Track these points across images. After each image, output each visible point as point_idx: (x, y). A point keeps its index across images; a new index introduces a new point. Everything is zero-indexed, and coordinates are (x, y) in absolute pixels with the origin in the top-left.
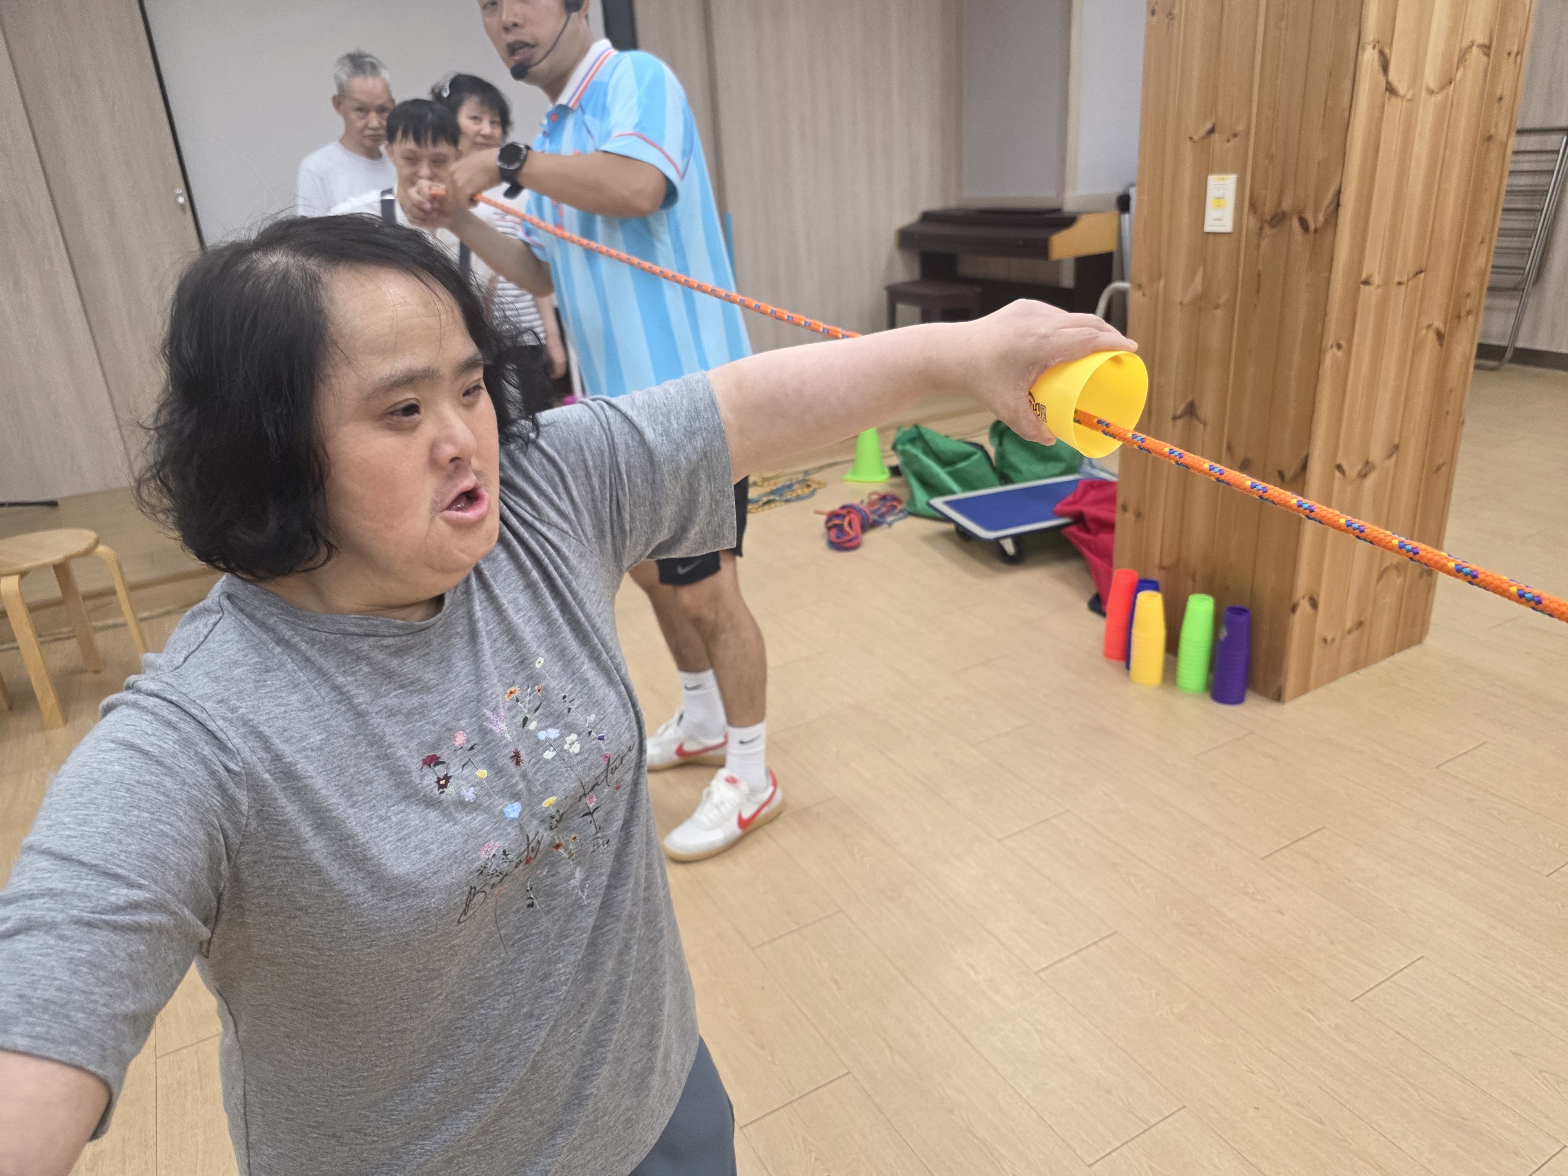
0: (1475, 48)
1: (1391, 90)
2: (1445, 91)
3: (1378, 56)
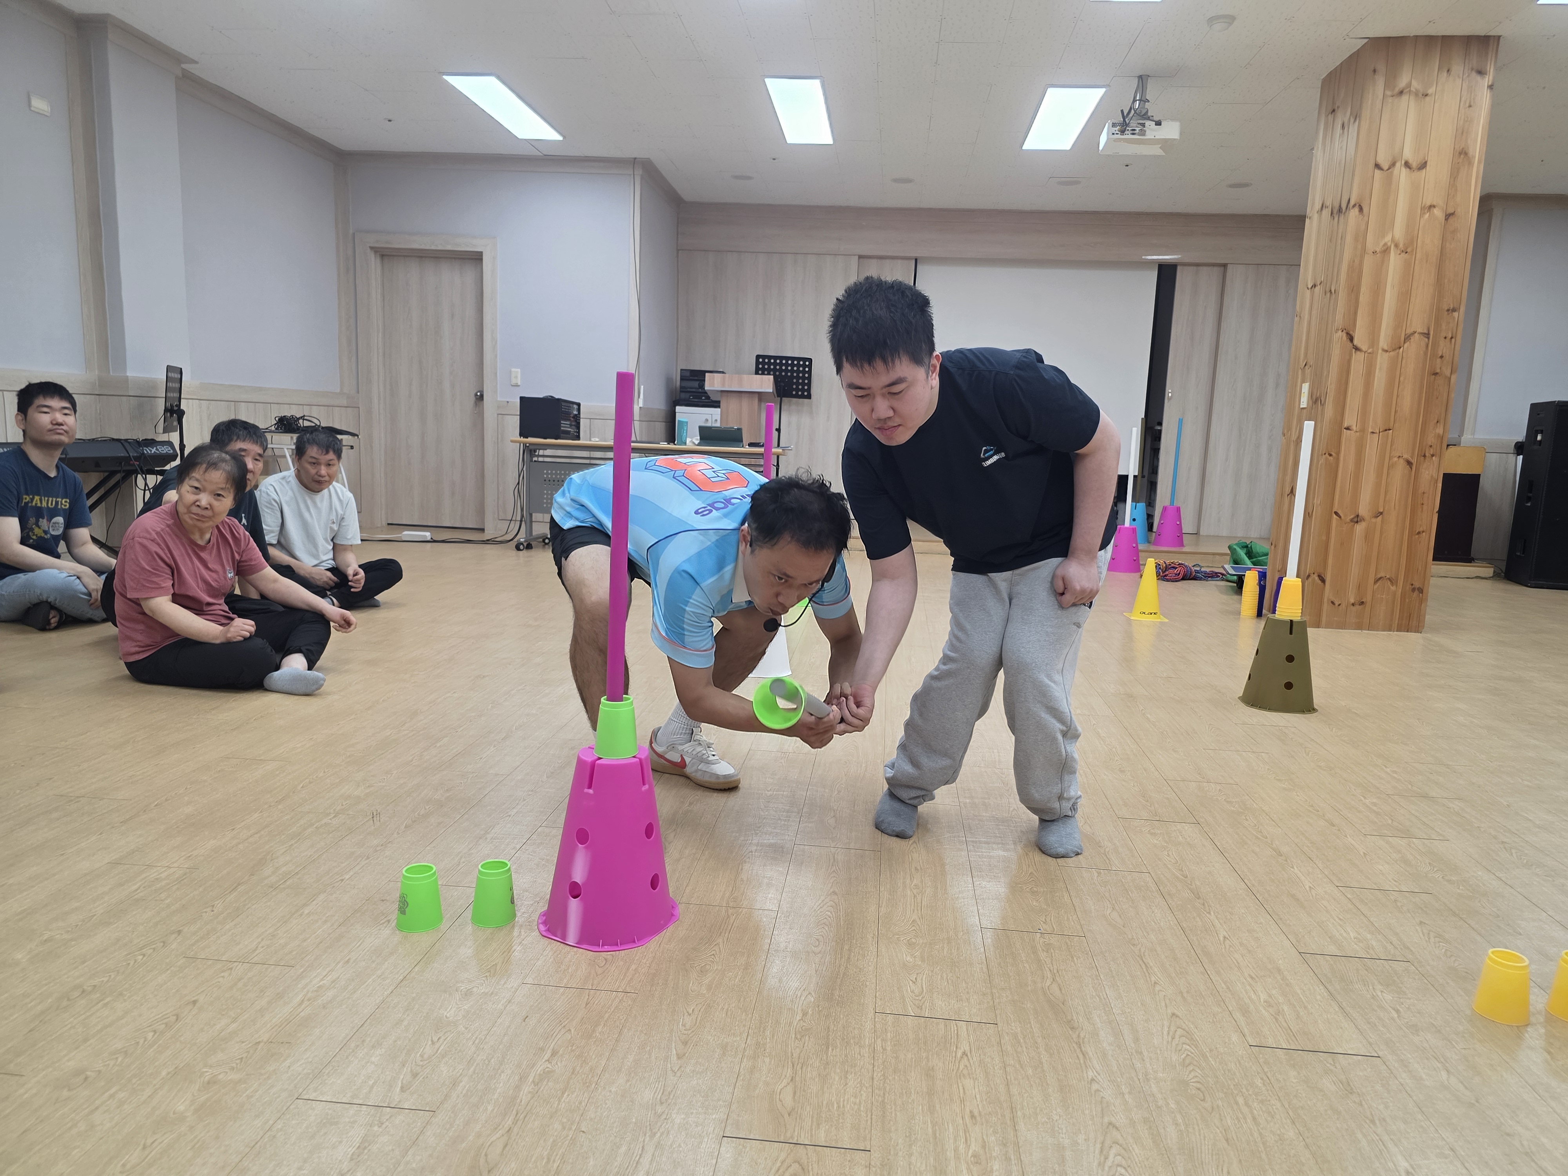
0: (1416, 334)
1: (1357, 349)
2: (1397, 351)
3: (1344, 335)
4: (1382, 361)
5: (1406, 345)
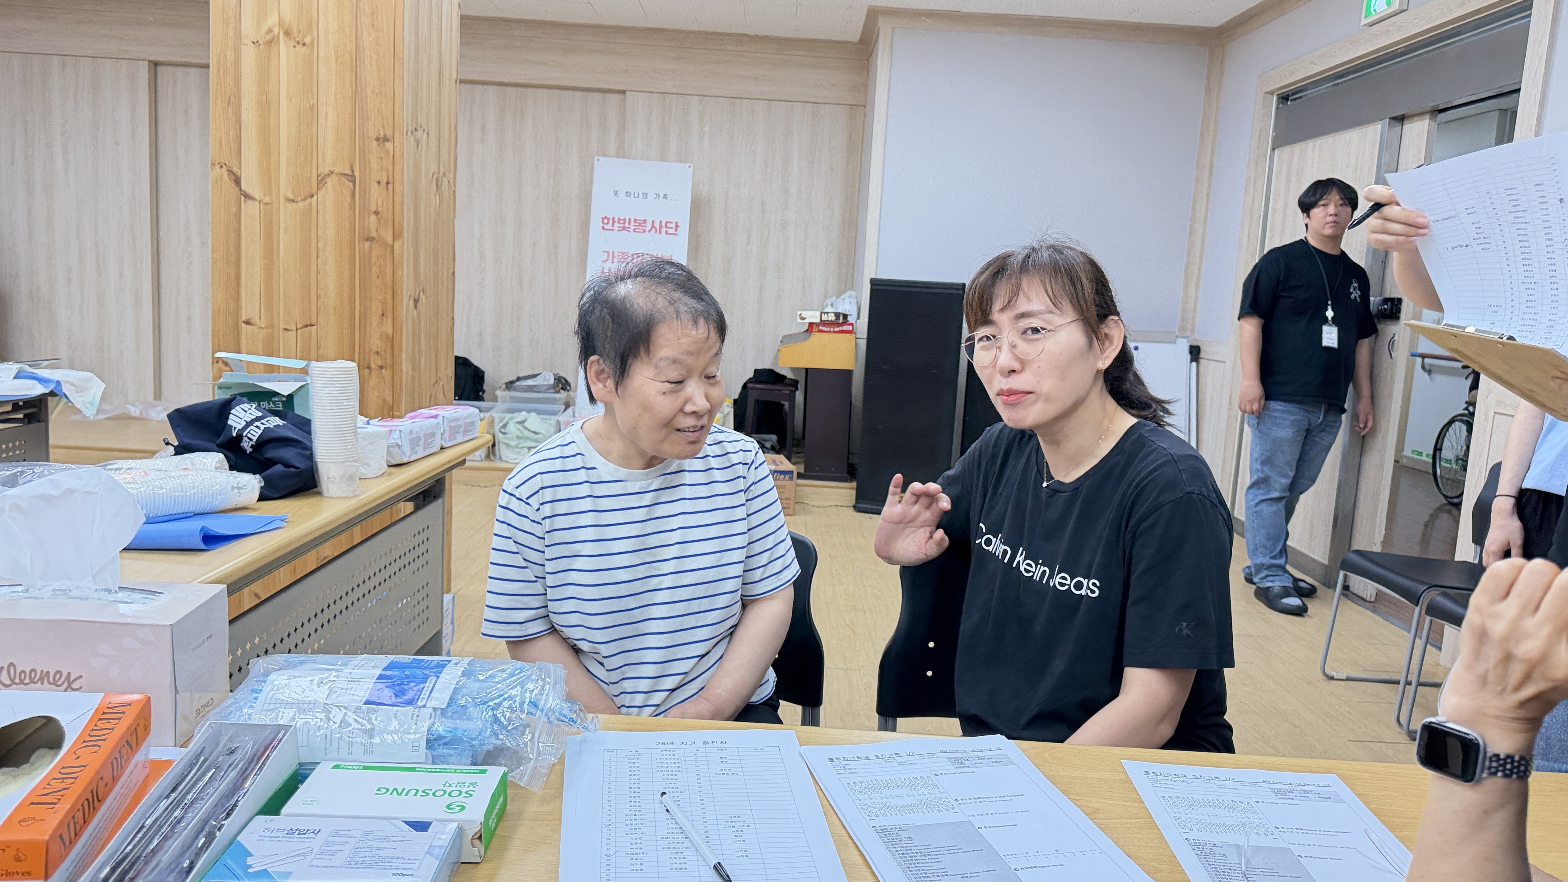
0: (333, 175)
1: (247, 196)
2: (308, 201)
3: (225, 174)
4: (287, 215)
5: (321, 194)
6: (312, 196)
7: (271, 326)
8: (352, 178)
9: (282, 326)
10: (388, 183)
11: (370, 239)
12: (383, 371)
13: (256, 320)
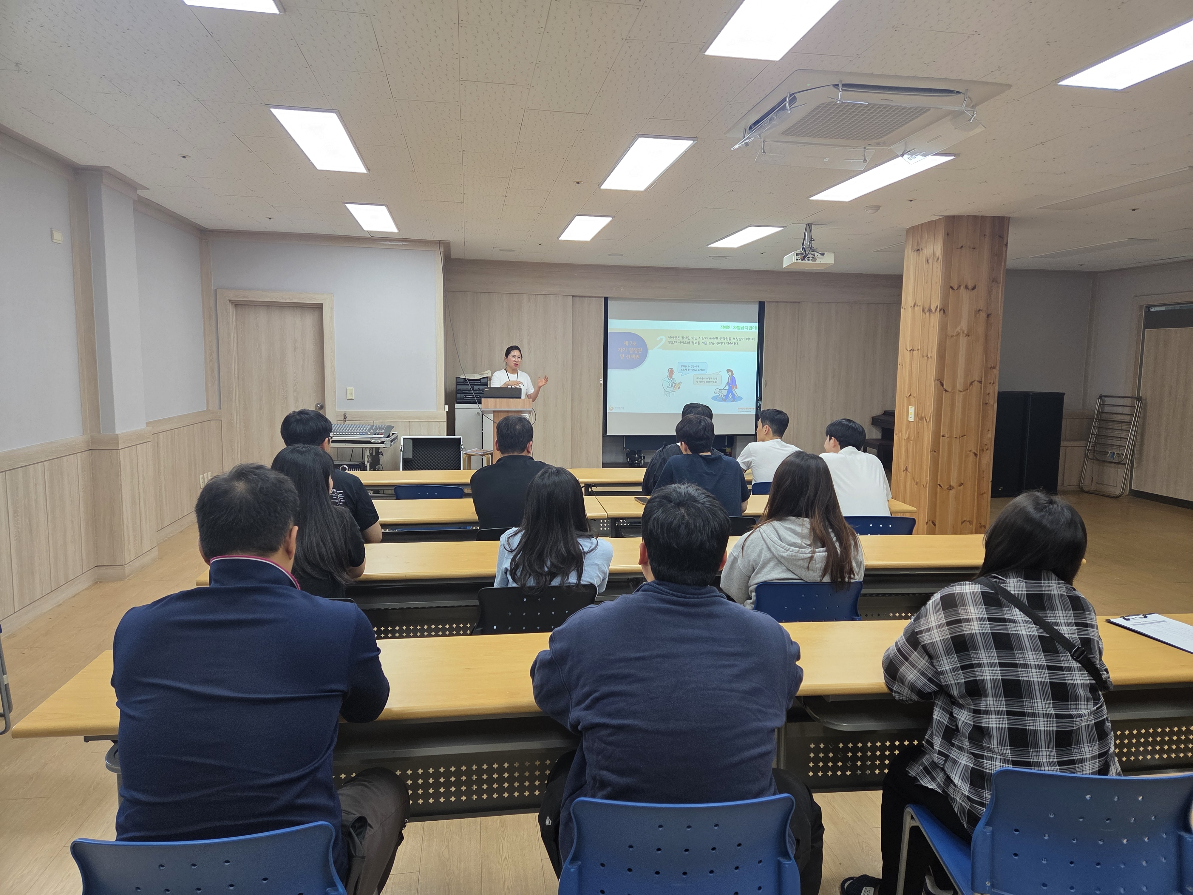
0: (975, 382)
1: (945, 390)
2: (966, 392)
3: (939, 383)
4: (959, 397)
5: (970, 388)
6: (968, 389)
7: (951, 437)
8: (980, 382)
9: (955, 437)
10: (993, 383)
11: (986, 404)
12: (988, 451)
13: (947, 436)
